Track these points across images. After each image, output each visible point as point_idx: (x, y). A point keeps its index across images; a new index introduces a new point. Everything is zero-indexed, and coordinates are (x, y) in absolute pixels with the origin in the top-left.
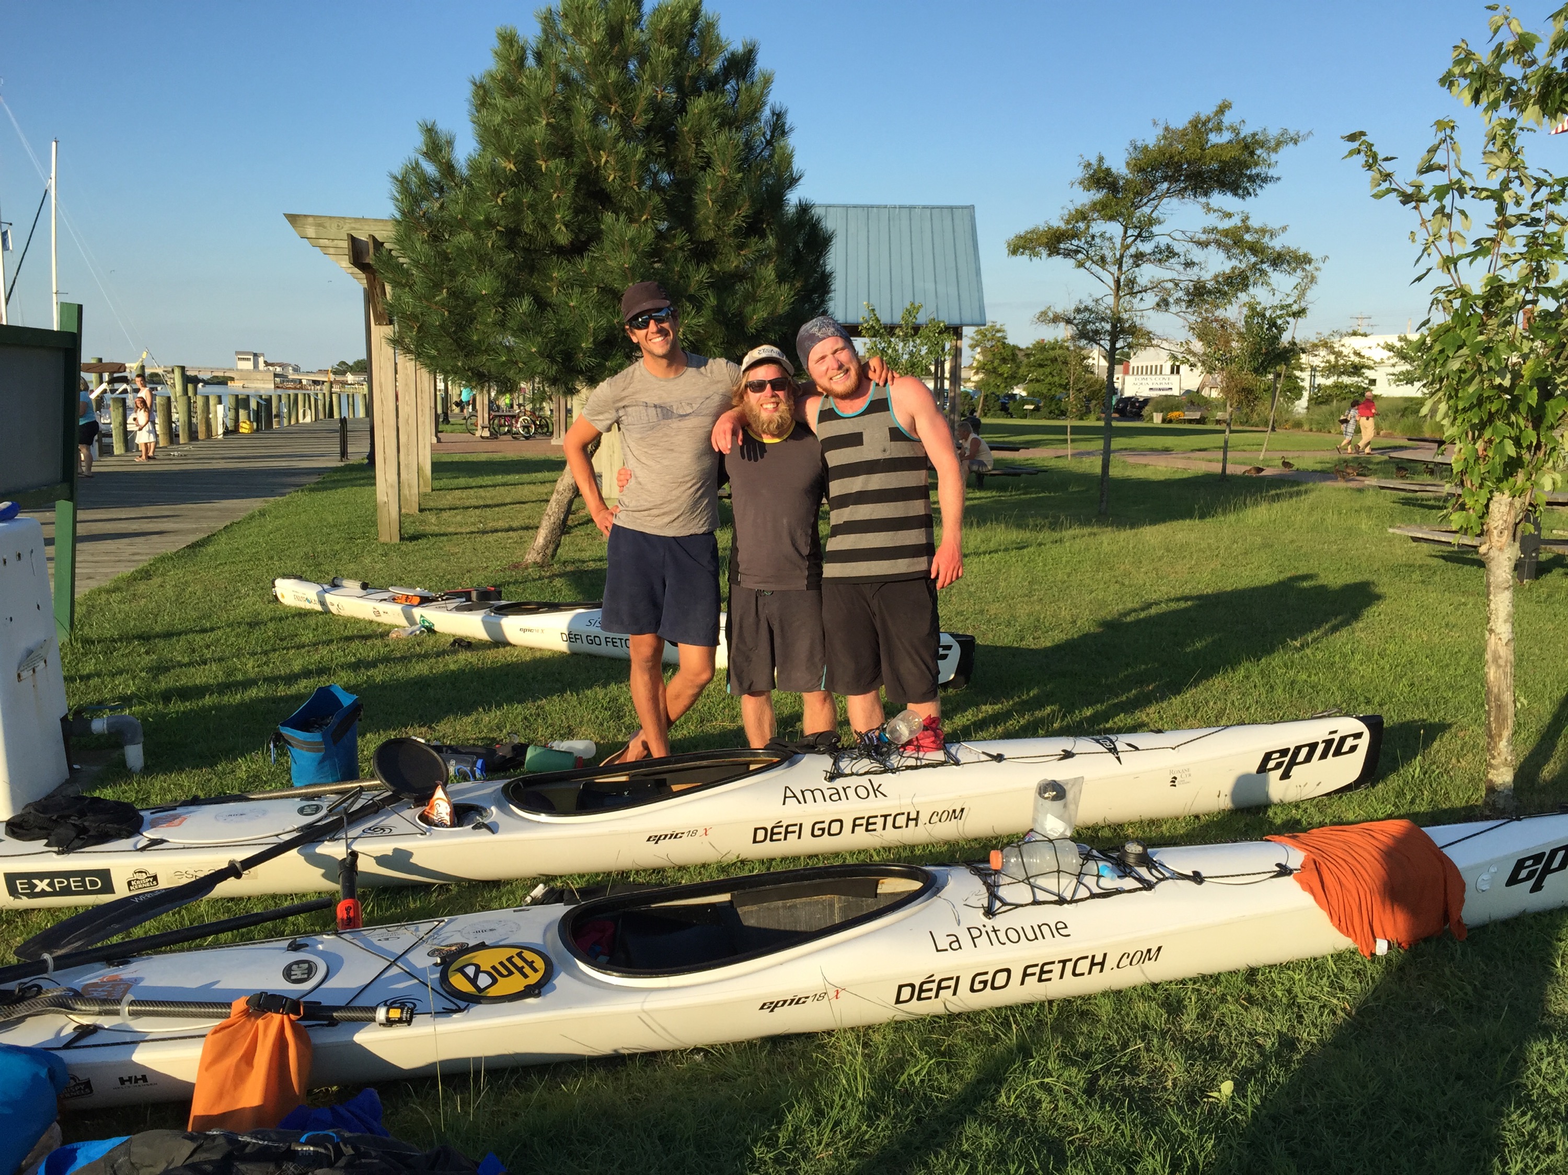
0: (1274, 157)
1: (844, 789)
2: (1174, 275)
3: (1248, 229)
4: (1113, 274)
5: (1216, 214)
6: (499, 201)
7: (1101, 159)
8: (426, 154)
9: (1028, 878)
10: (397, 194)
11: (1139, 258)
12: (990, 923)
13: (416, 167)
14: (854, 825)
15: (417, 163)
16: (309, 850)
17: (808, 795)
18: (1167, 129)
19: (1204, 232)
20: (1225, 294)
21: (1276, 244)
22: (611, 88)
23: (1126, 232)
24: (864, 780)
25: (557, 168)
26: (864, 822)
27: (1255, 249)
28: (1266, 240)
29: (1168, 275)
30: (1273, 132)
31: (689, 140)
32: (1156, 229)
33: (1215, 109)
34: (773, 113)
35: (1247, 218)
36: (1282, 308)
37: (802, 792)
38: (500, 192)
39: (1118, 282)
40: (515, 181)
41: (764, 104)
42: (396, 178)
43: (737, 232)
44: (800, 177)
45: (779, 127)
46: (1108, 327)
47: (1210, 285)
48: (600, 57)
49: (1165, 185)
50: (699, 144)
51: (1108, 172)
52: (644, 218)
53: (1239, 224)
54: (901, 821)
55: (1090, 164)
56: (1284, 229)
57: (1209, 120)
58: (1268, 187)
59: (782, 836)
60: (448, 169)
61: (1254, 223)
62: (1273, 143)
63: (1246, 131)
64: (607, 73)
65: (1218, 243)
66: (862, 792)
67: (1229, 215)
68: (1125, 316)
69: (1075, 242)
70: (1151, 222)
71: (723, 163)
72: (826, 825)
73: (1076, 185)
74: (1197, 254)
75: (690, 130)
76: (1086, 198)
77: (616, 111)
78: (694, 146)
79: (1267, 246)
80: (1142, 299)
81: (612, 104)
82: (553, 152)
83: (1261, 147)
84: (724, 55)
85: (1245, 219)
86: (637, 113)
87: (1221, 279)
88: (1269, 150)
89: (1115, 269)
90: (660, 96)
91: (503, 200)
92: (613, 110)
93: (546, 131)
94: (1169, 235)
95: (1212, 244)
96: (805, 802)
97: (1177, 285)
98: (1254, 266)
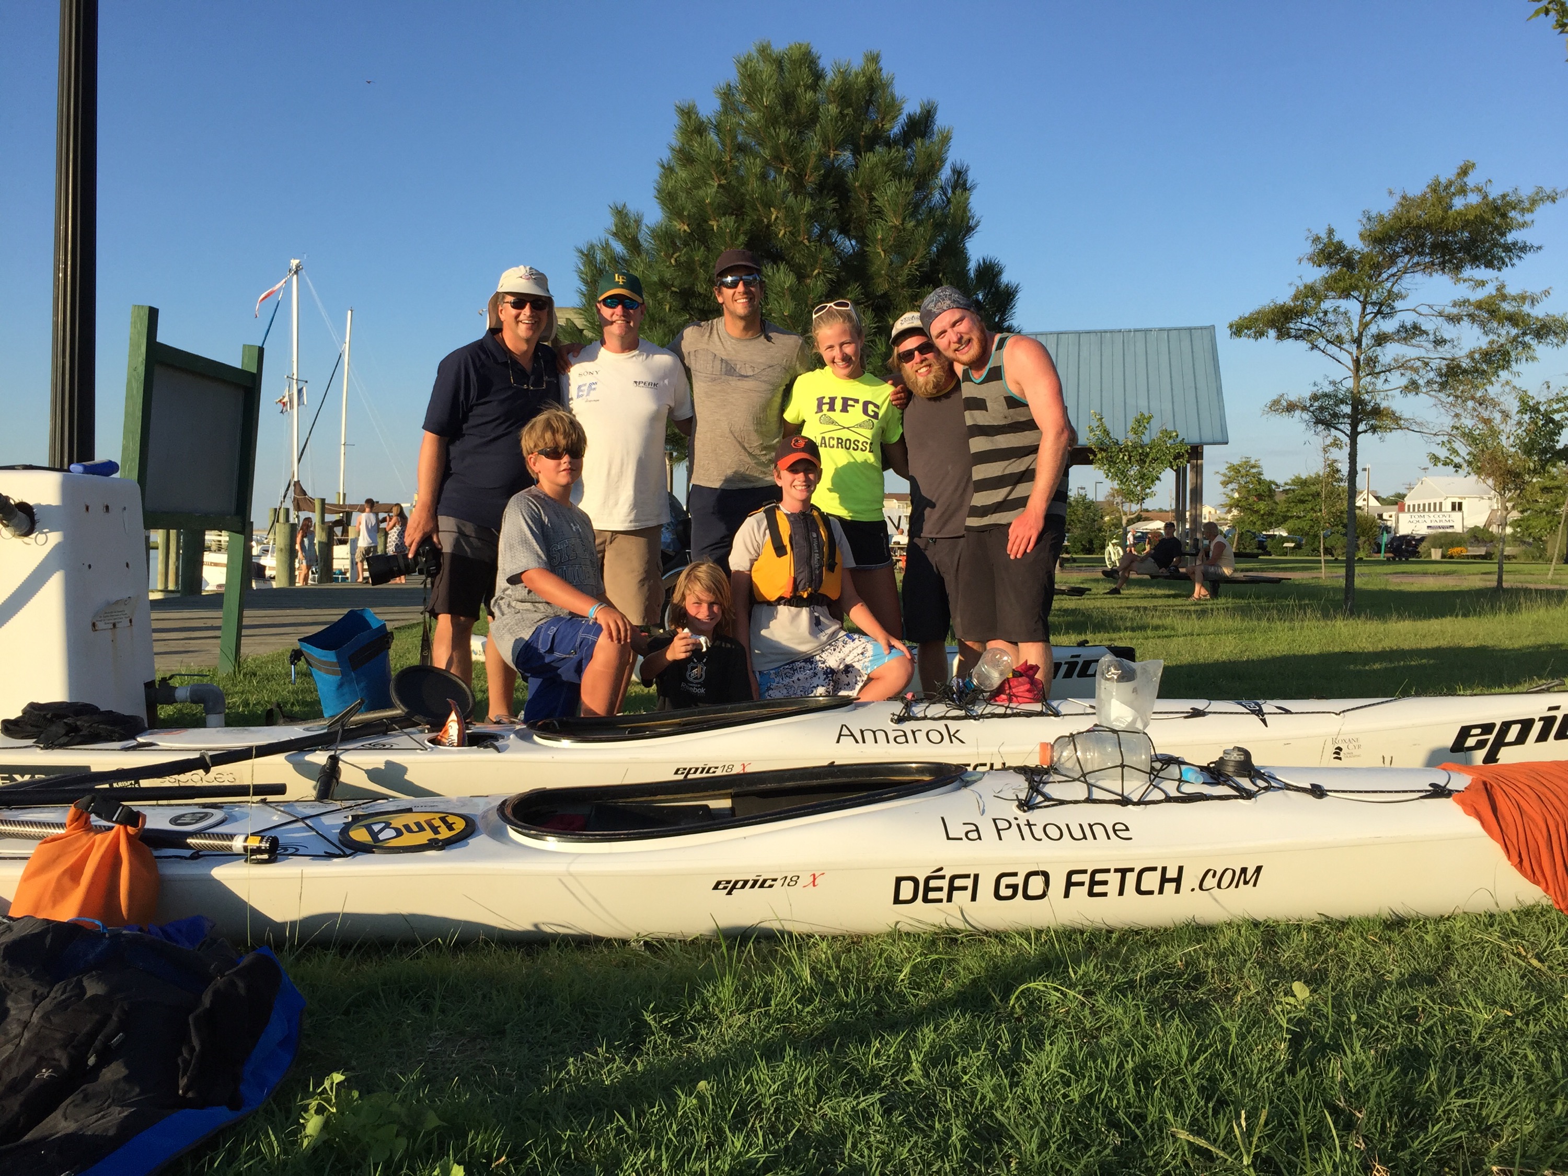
0: (1528, 217)
1: (913, 733)
2: (1422, 353)
3: (1504, 298)
4: (1351, 354)
5: (1467, 284)
6: (673, 261)
7: (1331, 232)
8: (615, 235)
9: (1084, 775)
10: (582, 268)
11: (1381, 339)
13: (606, 247)
15: (607, 244)
16: (299, 758)
17: (869, 736)
18: (1404, 198)
19: (1454, 305)
20: (1484, 373)
21: (1539, 312)
22: (782, 147)
23: (1364, 309)
24: (940, 725)
25: (726, 226)
27: (1512, 319)
28: (1526, 308)
29: (1416, 353)
30: (1526, 192)
31: (862, 195)
32: (1398, 305)
33: (1455, 171)
34: (954, 170)
35: (1503, 286)
37: (862, 732)
38: (673, 254)
39: (1357, 361)
40: (688, 240)
41: (943, 161)
42: (582, 252)
43: (909, 283)
44: (976, 226)
45: (960, 181)
46: (1347, 409)
47: (1465, 363)
48: (772, 120)
49: (1407, 258)
50: (872, 199)
51: (1340, 247)
52: (816, 272)
53: (1494, 293)
56: (1547, 293)
57: (1450, 183)
58: (1528, 257)
60: (634, 245)
61: (1512, 290)
62: (1527, 204)
63: (1494, 193)
64: (778, 134)
65: (1471, 316)
66: (935, 737)
67: (1482, 284)
68: (1366, 397)
69: (1306, 320)
70: (1393, 296)
71: (894, 212)
73: (1305, 262)
74: (1448, 331)
75: (861, 186)
76: (1316, 274)
77: (788, 171)
78: (867, 201)
79: (1529, 315)
80: (1386, 380)
81: (784, 165)
82: (723, 210)
83: (1514, 208)
84: (903, 119)
85: (1500, 288)
86: (808, 172)
87: (1477, 356)
88: (1523, 211)
89: (1353, 349)
90: (832, 155)
91: (676, 260)
92: (785, 170)
93: (717, 192)
94: (1414, 310)
95: (1465, 318)
96: (864, 742)
97: (1427, 364)
98: (1515, 339)
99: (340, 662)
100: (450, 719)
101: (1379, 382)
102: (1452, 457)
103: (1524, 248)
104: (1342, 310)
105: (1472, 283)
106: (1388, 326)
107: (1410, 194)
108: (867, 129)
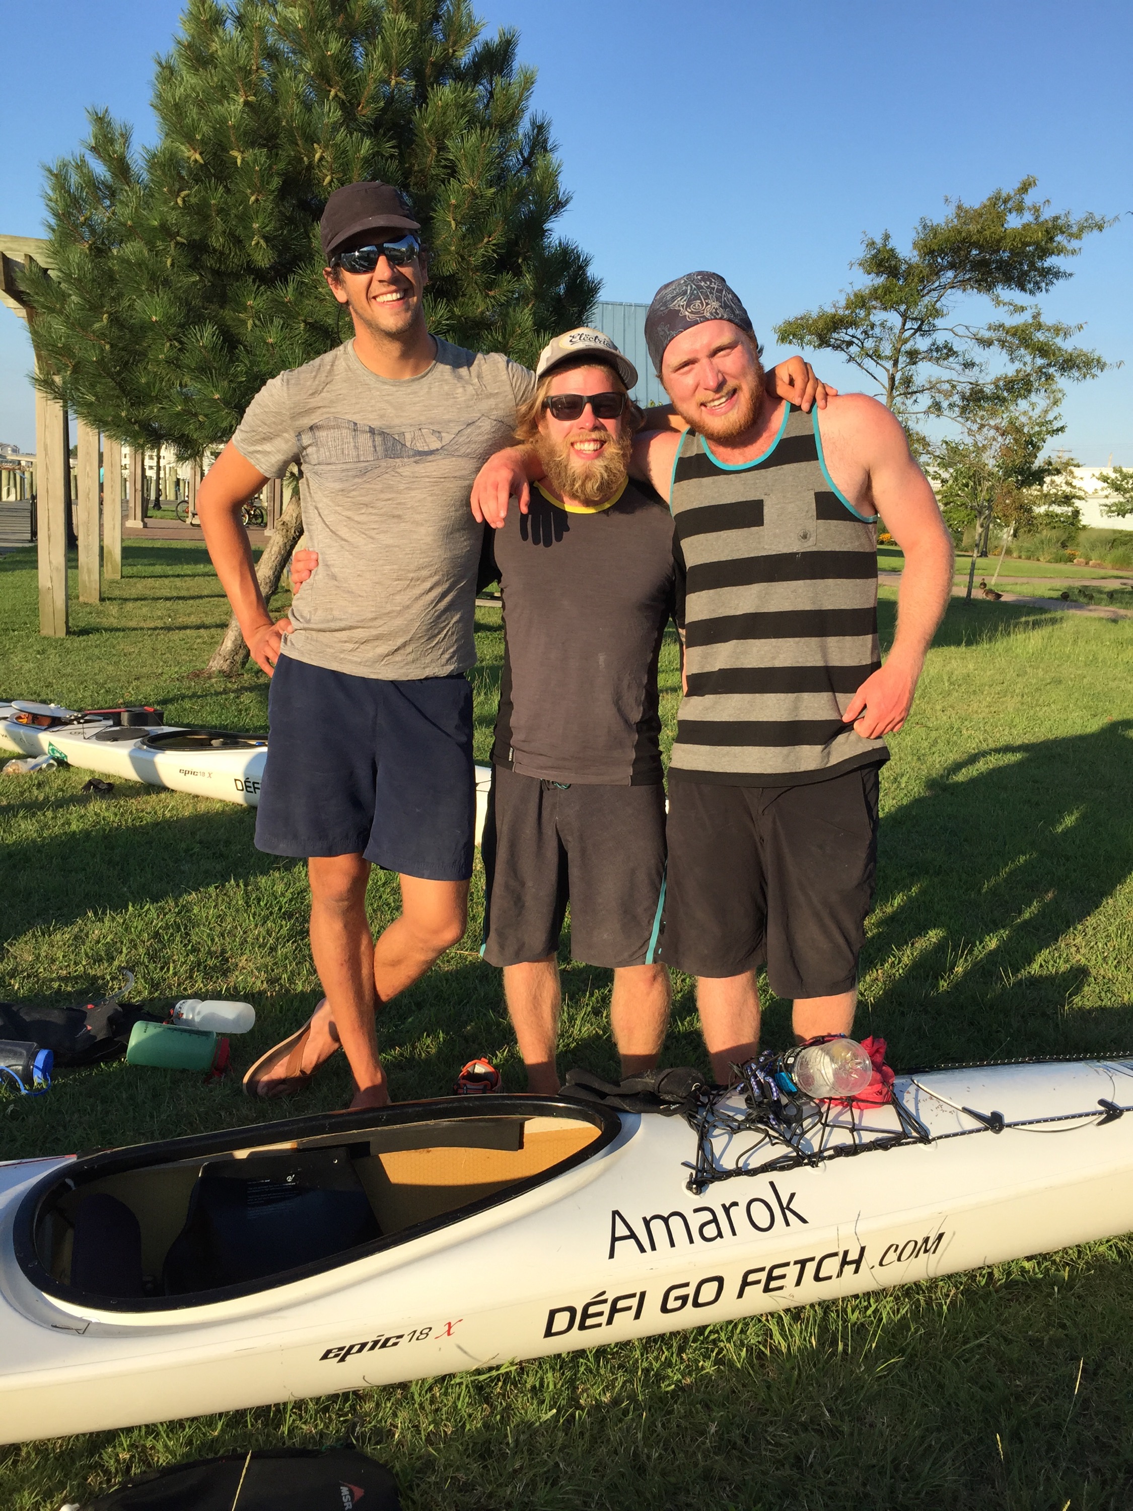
0: (1075, 244)
1: (727, 1210)
2: (953, 375)
3: (1039, 327)
4: (887, 370)
5: (1006, 308)
6: (180, 201)
7: (887, 237)
8: (94, 149)
10: (50, 192)
11: (913, 356)
13: (81, 166)
14: (745, 1283)
15: (83, 161)
17: (658, 1227)
18: (959, 207)
19: (989, 329)
20: (1004, 400)
21: (1067, 345)
22: (330, 63)
23: (904, 324)
24: (762, 1185)
25: (255, 161)
26: (763, 1276)
27: (1043, 350)
28: (1059, 341)
29: (946, 375)
30: (1076, 218)
31: (429, 141)
32: (938, 322)
33: (1017, 185)
34: (533, 123)
35: (1039, 314)
36: (1040, 425)
37: (647, 1223)
38: (180, 191)
39: (892, 379)
40: (200, 174)
41: (523, 109)
42: (50, 171)
43: (485, 266)
44: (567, 202)
47: (989, 390)
48: (318, 22)
49: (950, 274)
50: (442, 148)
51: (892, 253)
53: (1030, 321)
54: (830, 1267)
55: (873, 243)
56: (1080, 327)
57: (1007, 199)
58: (1060, 284)
59: (603, 1319)
60: (121, 168)
61: (1047, 319)
62: (1075, 229)
63: (1047, 214)
64: (326, 42)
65: (1003, 343)
67: (1023, 309)
69: (851, 331)
70: (936, 313)
71: (472, 171)
72: (690, 1291)
73: (856, 267)
74: (978, 354)
75: (431, 128)
76: (866, 282)
77: (336, 95)
78: (435, 151)
79: (1060, 349)
80: (916, 401)
81: (331, 87)
82: (251, 140)
83: (1063, 233)
84: (477, 45)
85: (1036, 316)
86: (363, 100)
87: (1001, 383)
88: (1071, 235)
89: (889, 365)
90: (393, 82)
91: (184, 201)
92: (332, 93)
93: (243, 112)
94: (951, 330)
95: (996, 343)
96: (653, 1248)
97: (954, 387)
98: (1040, 368)
101: (909, 402)
103: (1057, 275)
104: (889, 324)
105: (1011, 307)
106: (922, 344)
107: (966, 205)
108: (436, 54)
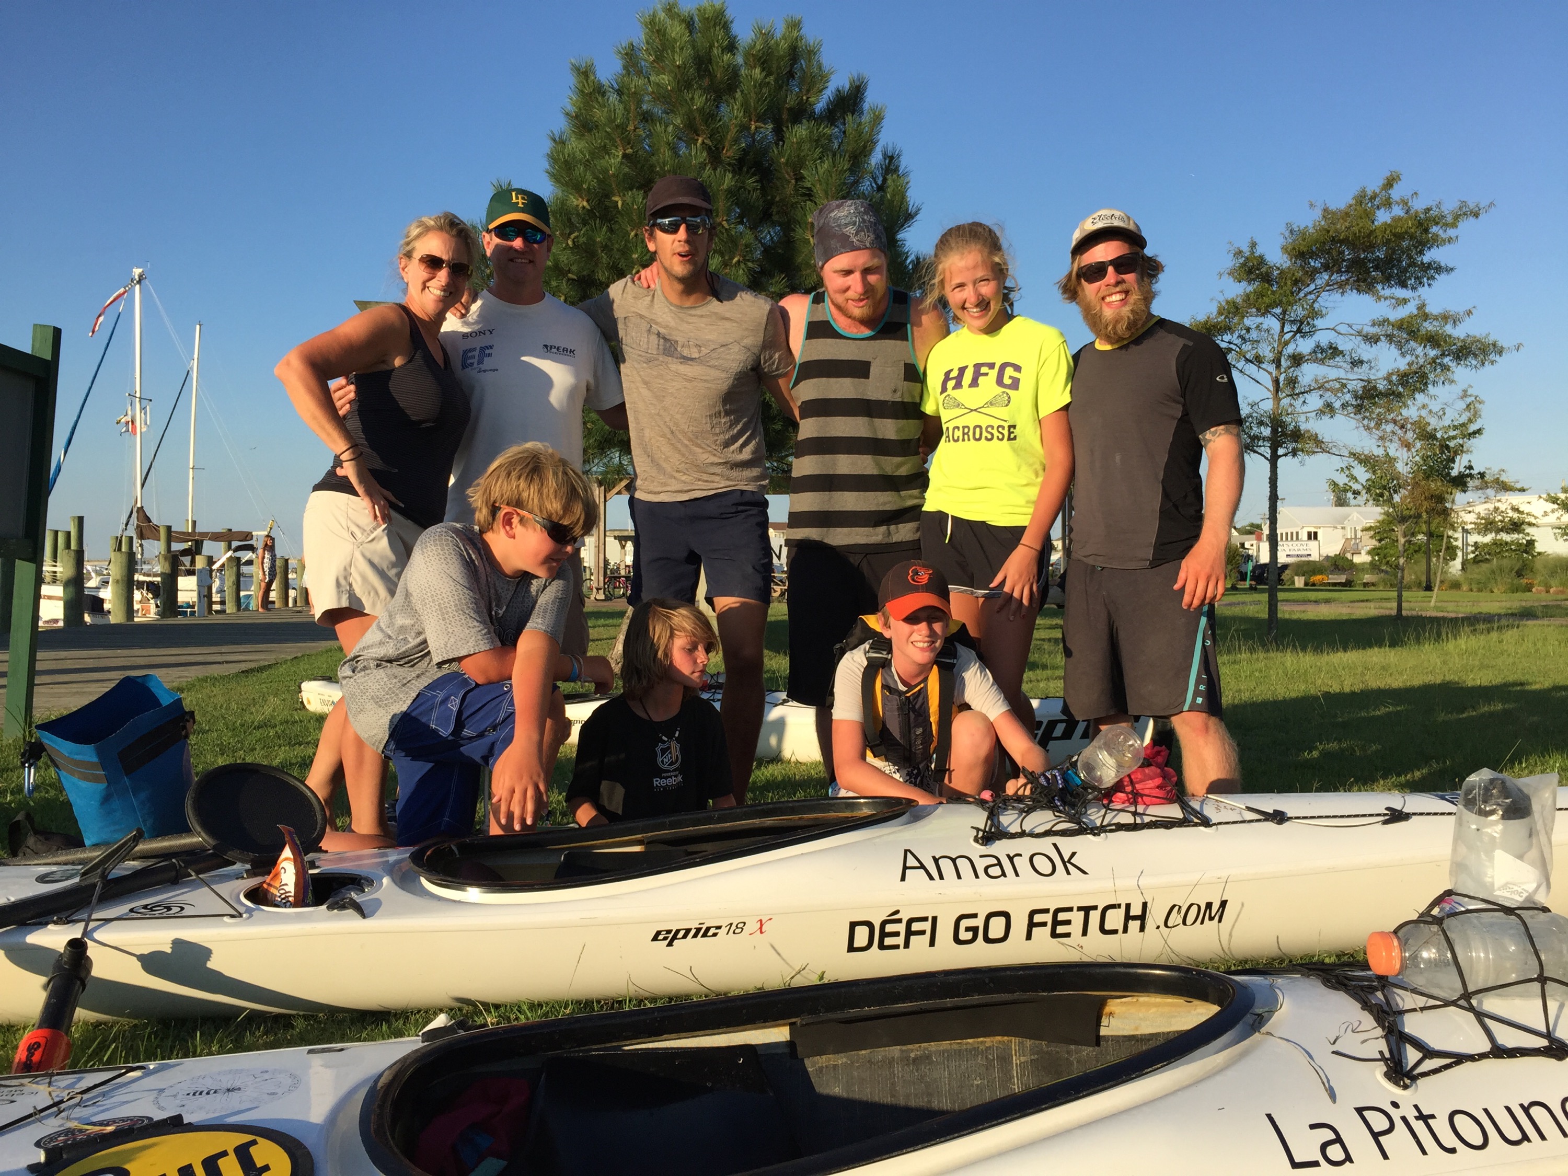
0: (1451, 232)
1: (1011, 859)
2: (1341, 374)
3: (1426, 317)
4: (1270, 373)
5: (1388, 302)
6: (570, 242)
7: (1253, 245)
9: (1467, 996)
11: (1297, 360)
12: (1407, 1098)
14: (1031, 925)
17: (946, 865)
18: (1325, 210)
19: (1373, 325)
20: (1399, 395)
21: (1459, 332)
22: (697, 115)
23: (1283, 327)
24: (1045, 845)
25: (634, 201)
26: (1048, 918)
27: (1433, 340)
28: (1449, 329)
29: (1333, 373)
30: (1449, 207)
31: (787, 174)
32: (1319, 323)
33: (1381, 182)
34: (885, 156)
35: (1424, 306)
36: (1455, 428)
37: (936, 860)
38: (570, 234)
39: (1276, 381)
40: (588, 217)
41: (875, 143)
44: (916, 214)
45: (891, 164)
46: (1266, 432)
47: (1382, 386)
48: (685, 84)
49: (1326, 276)
50: (800, 178)
51: (1261, 260)
52: (736, 260)
53: (1415, 312)
54: (1115, 919)
55: (1241, 252)
56: (1469, 313)
57: (1374, 197)
58: (1442, 277)
59: (900, 940)
61: (1433, 308)
62: (1449, 219)
63: (1418, 205)
64: (692, 99)
65: (1390, 338)
66: (1041, 863)
67: (1405, 301)
68: (1288, 419)
69: (1227, 338)
70: (1315, 314)
72: (979, 922)
73: (1225, 276)
74: (1365, 351)
75: (787, 164)
76: (1237, 290)
77: (703, 143)
78: (793, 181)
79: (1450, 336)
80: (1304, 402)
81: (698, 135)
82: (629, 184)
83: (1437, 224)
84: (828, 94)
85: (1421, 307)
86: (727, 144)
87: (1394, 378)
88: (1446, 225)
89: (1272, 368)
90: (753, 127)
91: (574, 242)
92: (700, 141)
93: (622, 163)
94: (1333, 329)
95: (1383, 338)
96: (941, 877)
97: (1344, 386)
98: (1434, 361)
99: (104, 763)
100: (284, 855)
101: (1298, 403)
102: (1351, 484)
103: (1439, 269)
104: (1265, 326)
105: (1393, 301)
106: (1304, 346)
107: (1333, 207)
108: (791, 101)
